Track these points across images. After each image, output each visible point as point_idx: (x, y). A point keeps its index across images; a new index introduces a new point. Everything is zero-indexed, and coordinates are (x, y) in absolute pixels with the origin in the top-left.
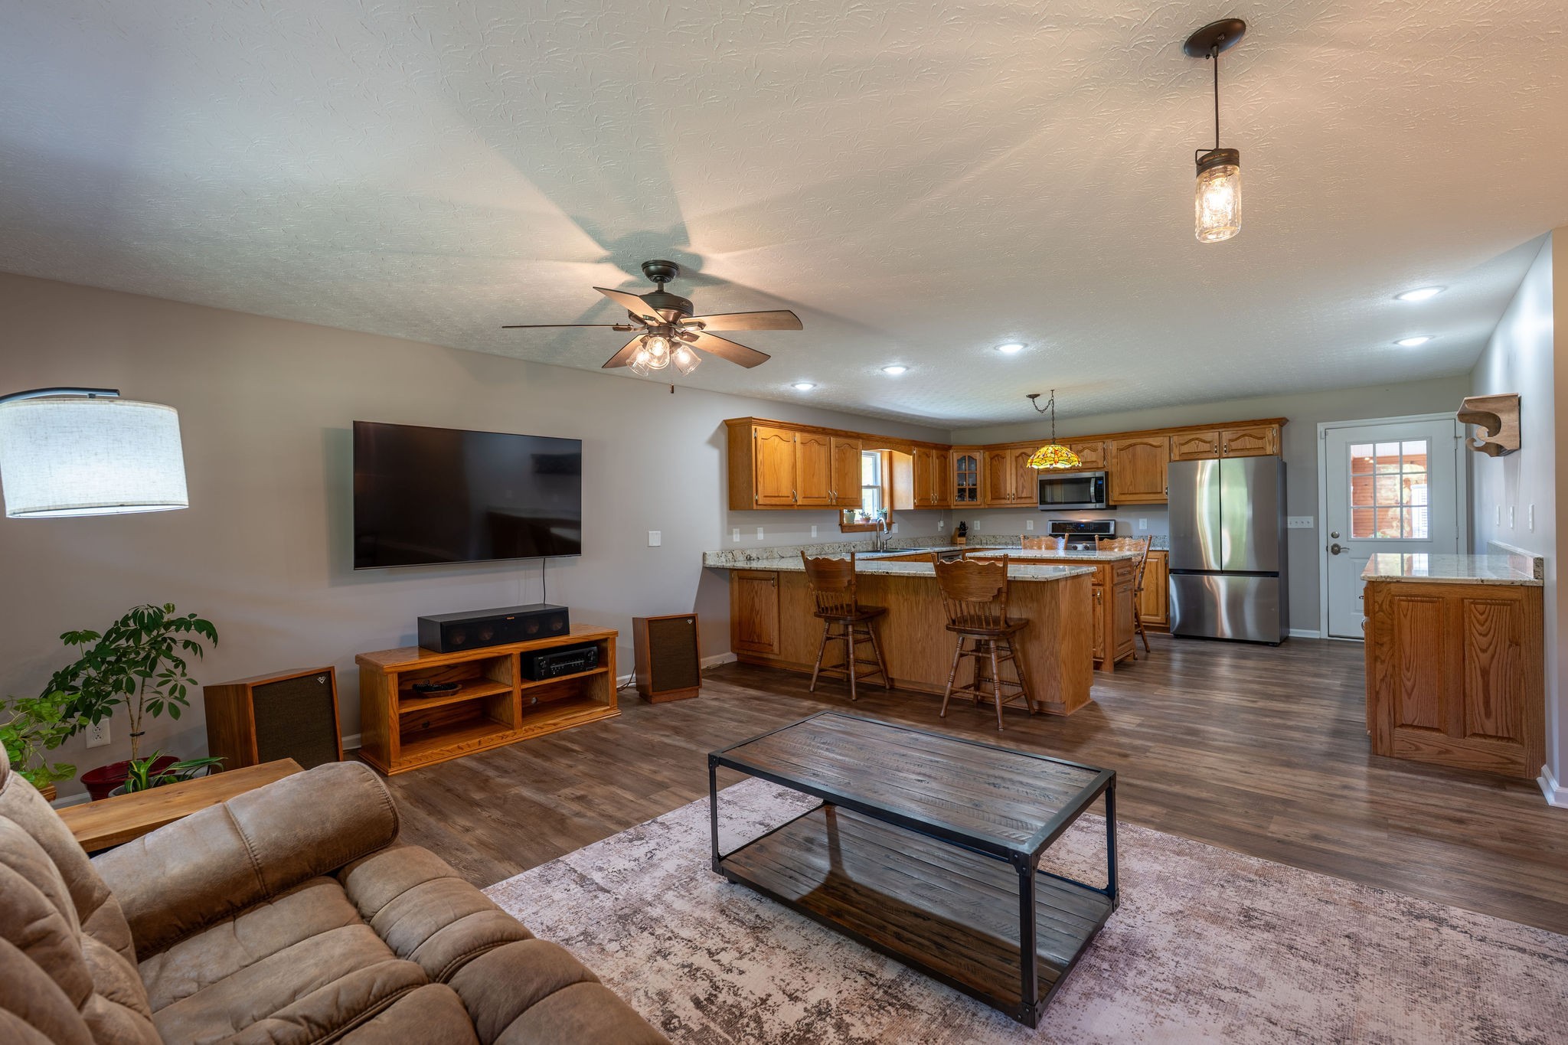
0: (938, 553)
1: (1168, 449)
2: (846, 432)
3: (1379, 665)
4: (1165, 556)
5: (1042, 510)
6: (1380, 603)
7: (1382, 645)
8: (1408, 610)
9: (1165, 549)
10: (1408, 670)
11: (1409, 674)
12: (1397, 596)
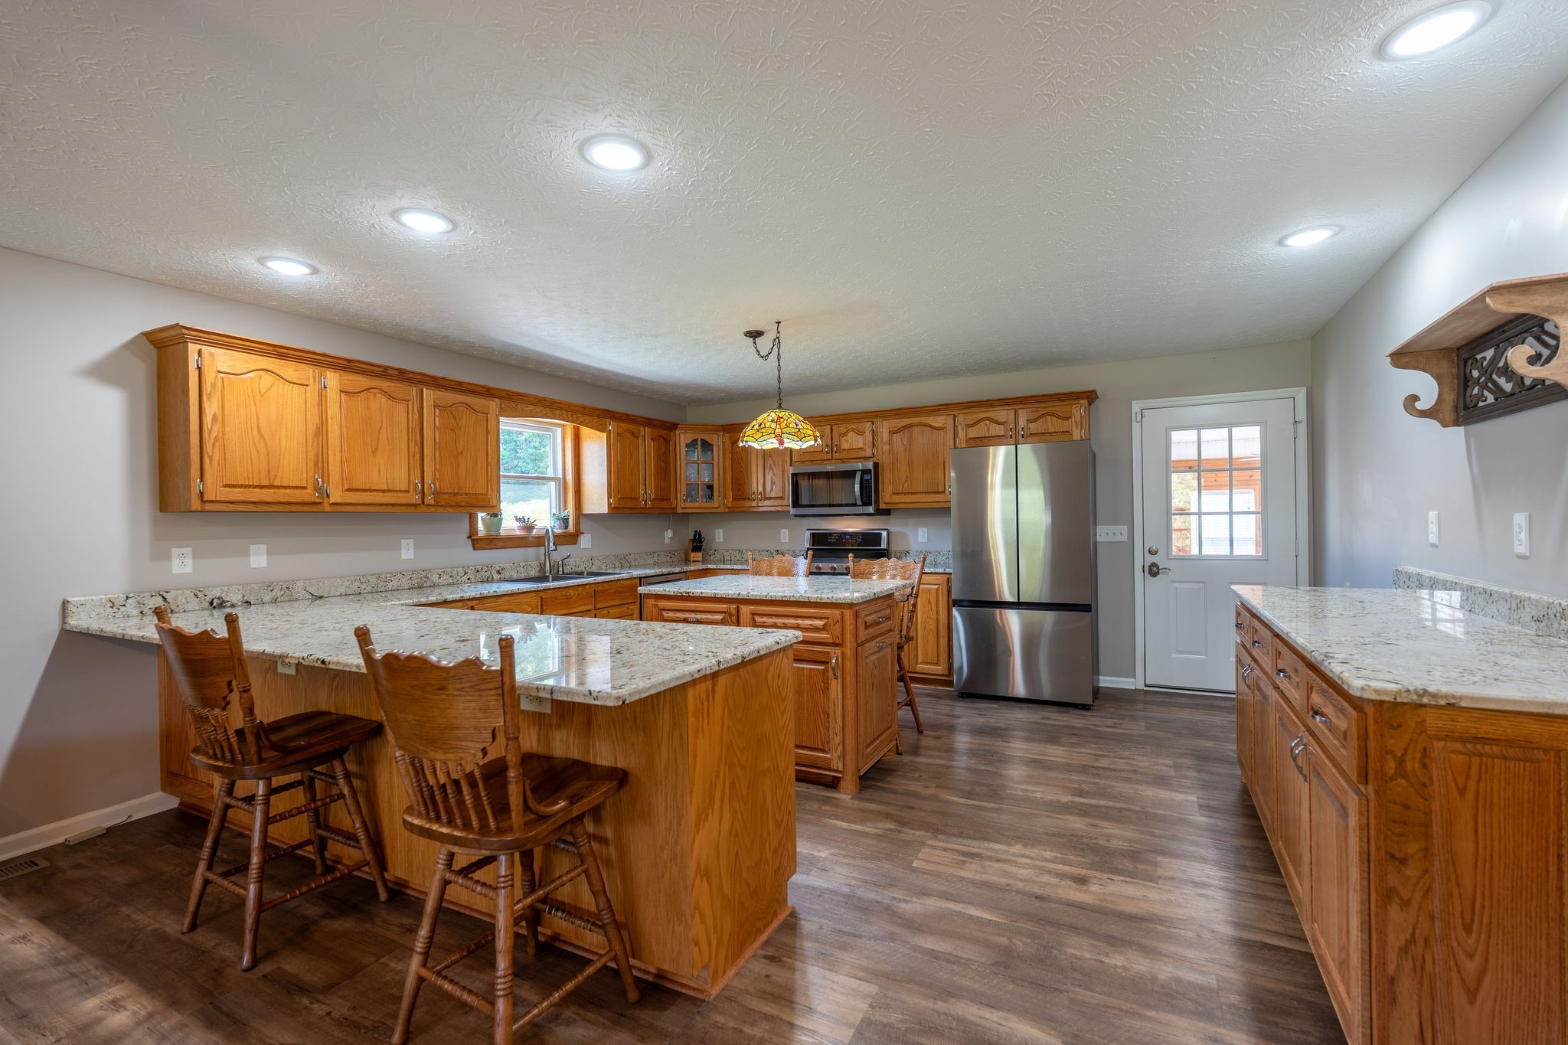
0: (640, 578)
1: (952, 432)
2: (460, 384)
3: (1394, 912)
4: (948, 580)
5: (796, 516)
6: (1399, 754)
7: (1403, 861)
8: (1468, 776)
9: (948, 571)
10: (1468, 929)
11: (1471, 941)
12: (1439, 739)
